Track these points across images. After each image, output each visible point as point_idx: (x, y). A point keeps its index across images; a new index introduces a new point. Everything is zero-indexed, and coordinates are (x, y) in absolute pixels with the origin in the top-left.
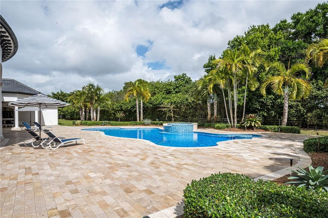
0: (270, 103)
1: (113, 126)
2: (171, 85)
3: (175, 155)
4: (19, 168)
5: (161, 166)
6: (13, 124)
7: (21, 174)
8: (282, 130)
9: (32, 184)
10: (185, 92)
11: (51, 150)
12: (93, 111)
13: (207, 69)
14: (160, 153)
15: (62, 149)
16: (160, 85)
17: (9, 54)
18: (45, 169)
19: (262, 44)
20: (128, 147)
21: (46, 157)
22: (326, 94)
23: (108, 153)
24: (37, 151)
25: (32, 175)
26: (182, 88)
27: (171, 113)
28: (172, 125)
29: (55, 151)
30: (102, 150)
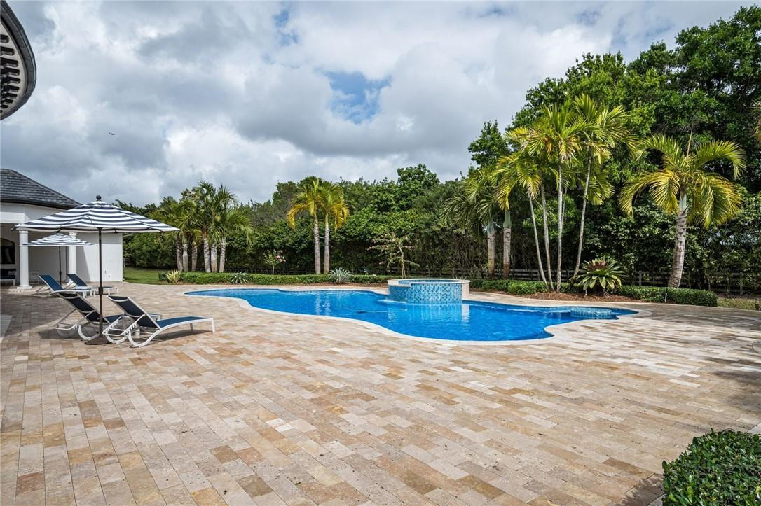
0: (626, 234)
1: (259, 284)
2: (390, 192)
3: (467, 363)
4: (61, 403)
5: (456, 396)
6: (14, 278)
7: (72, 423)
8: (672, 298)
9: (116, 458)
10: (424, 207)
11: (131, 347)
12: (210, 250)
13: (477, 153)
14: (425, 358)
15: (160, 344)
16: (361, 190)
17: (11, 101)
18: (135, 407)
19: (610, 97)
20: (331, 341)
21: (126, 368)
22: (754, 217)
23: (289, 358)
24: (96, 349)
25: (107, 428)
26: (416, 199)
27: (400, 254)
28: (412, 285)
29: (144, 352)
30: (269, 349)
